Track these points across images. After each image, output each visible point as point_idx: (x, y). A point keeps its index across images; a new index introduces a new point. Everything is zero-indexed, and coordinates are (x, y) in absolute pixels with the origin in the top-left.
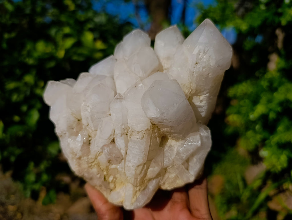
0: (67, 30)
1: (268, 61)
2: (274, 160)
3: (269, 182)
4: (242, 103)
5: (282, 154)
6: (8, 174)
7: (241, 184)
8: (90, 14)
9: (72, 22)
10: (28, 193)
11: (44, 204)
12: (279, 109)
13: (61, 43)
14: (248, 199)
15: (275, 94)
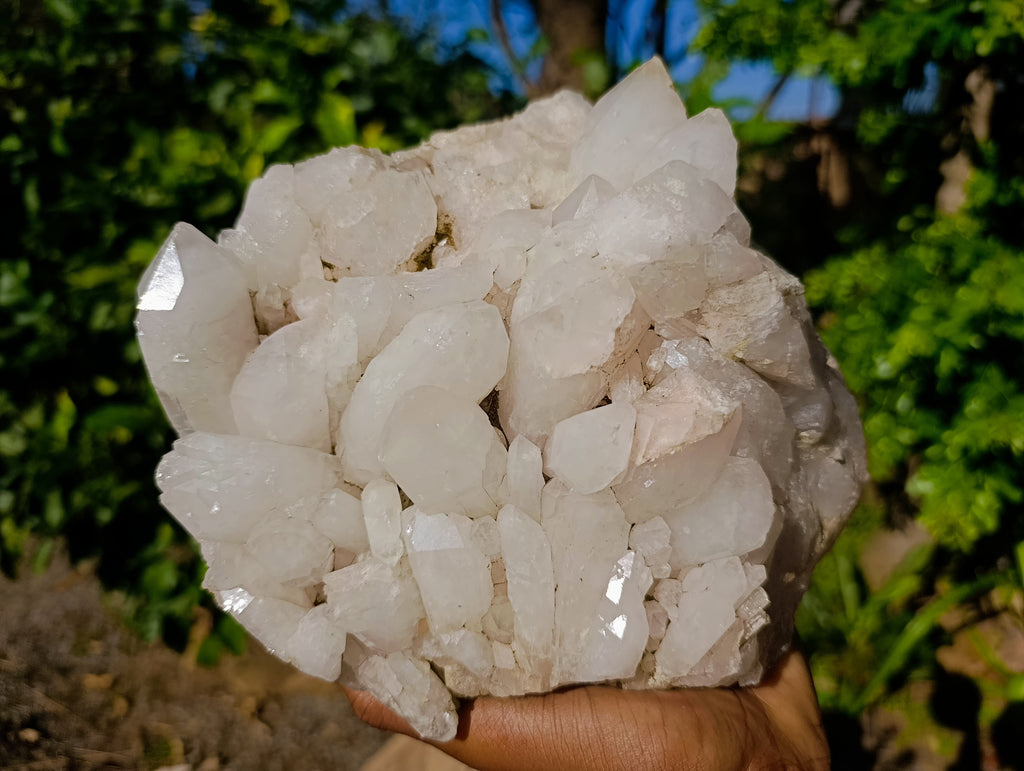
0: (266, 91)
1: (939, 181)
2: (953, 507)
3: (944, 586)
4: (852, 322)
5: (979, 487)
6: (86, 566)
7: (849, 591)
8: (340, 31)
9: (281, 62)
10: (154, 628)
11: (205, 661)
12: (973, 341)
13: (248, 133)
14: (874, 638)
15: (962, 293)
